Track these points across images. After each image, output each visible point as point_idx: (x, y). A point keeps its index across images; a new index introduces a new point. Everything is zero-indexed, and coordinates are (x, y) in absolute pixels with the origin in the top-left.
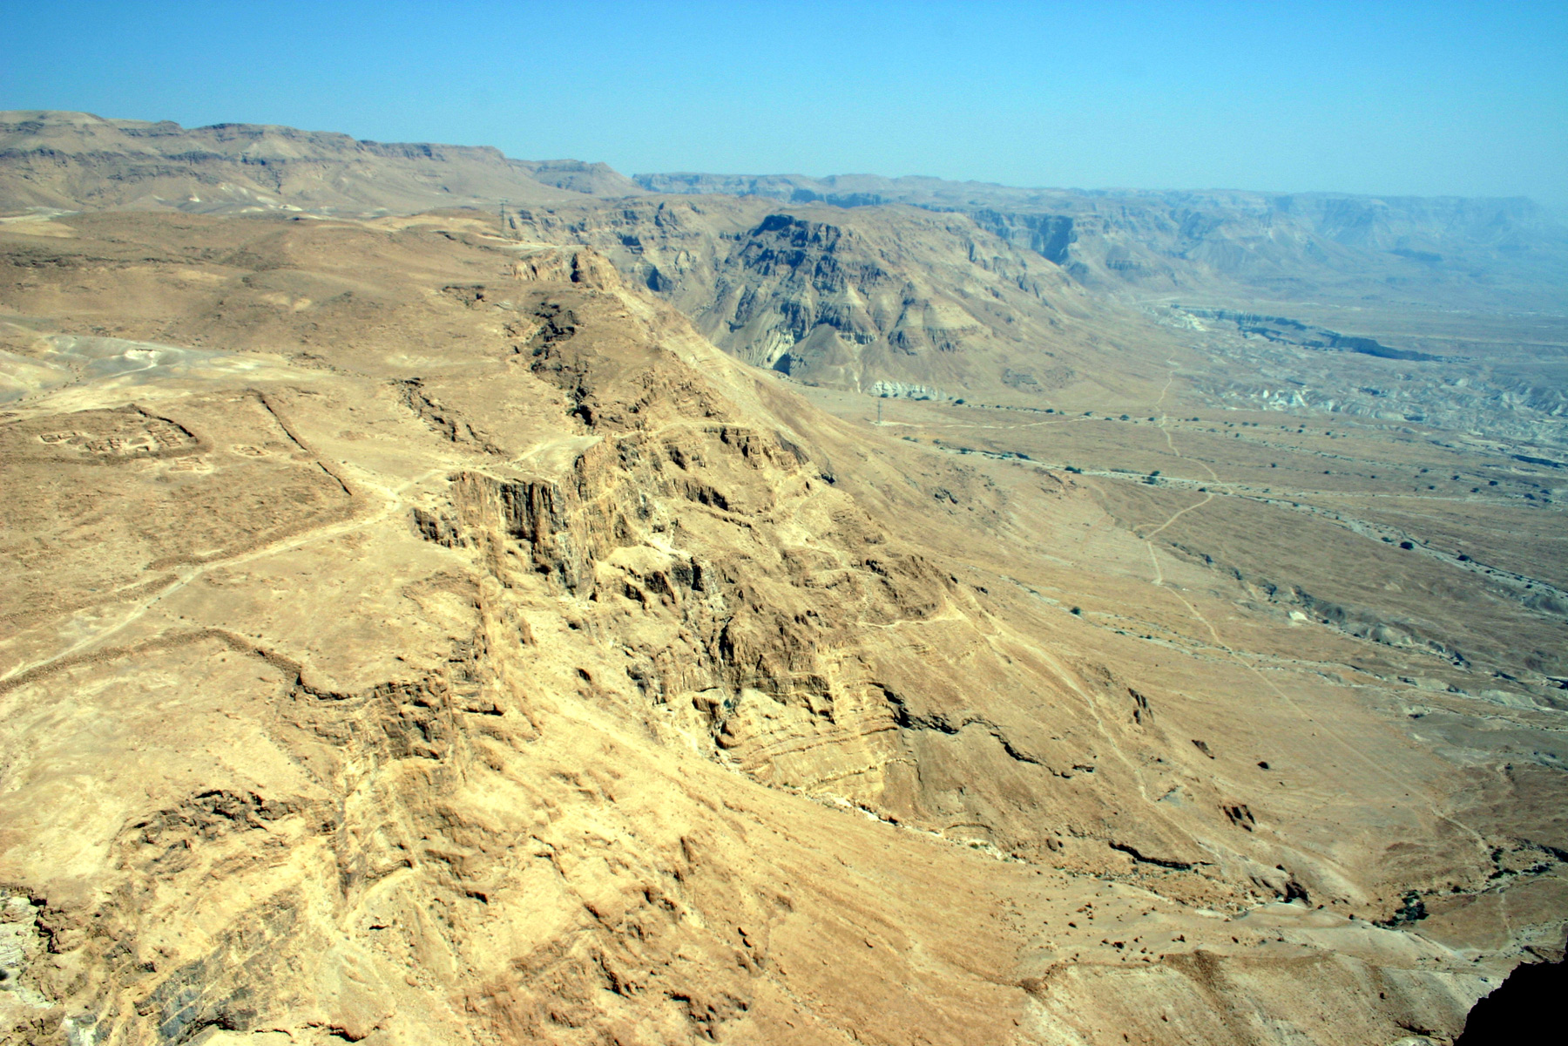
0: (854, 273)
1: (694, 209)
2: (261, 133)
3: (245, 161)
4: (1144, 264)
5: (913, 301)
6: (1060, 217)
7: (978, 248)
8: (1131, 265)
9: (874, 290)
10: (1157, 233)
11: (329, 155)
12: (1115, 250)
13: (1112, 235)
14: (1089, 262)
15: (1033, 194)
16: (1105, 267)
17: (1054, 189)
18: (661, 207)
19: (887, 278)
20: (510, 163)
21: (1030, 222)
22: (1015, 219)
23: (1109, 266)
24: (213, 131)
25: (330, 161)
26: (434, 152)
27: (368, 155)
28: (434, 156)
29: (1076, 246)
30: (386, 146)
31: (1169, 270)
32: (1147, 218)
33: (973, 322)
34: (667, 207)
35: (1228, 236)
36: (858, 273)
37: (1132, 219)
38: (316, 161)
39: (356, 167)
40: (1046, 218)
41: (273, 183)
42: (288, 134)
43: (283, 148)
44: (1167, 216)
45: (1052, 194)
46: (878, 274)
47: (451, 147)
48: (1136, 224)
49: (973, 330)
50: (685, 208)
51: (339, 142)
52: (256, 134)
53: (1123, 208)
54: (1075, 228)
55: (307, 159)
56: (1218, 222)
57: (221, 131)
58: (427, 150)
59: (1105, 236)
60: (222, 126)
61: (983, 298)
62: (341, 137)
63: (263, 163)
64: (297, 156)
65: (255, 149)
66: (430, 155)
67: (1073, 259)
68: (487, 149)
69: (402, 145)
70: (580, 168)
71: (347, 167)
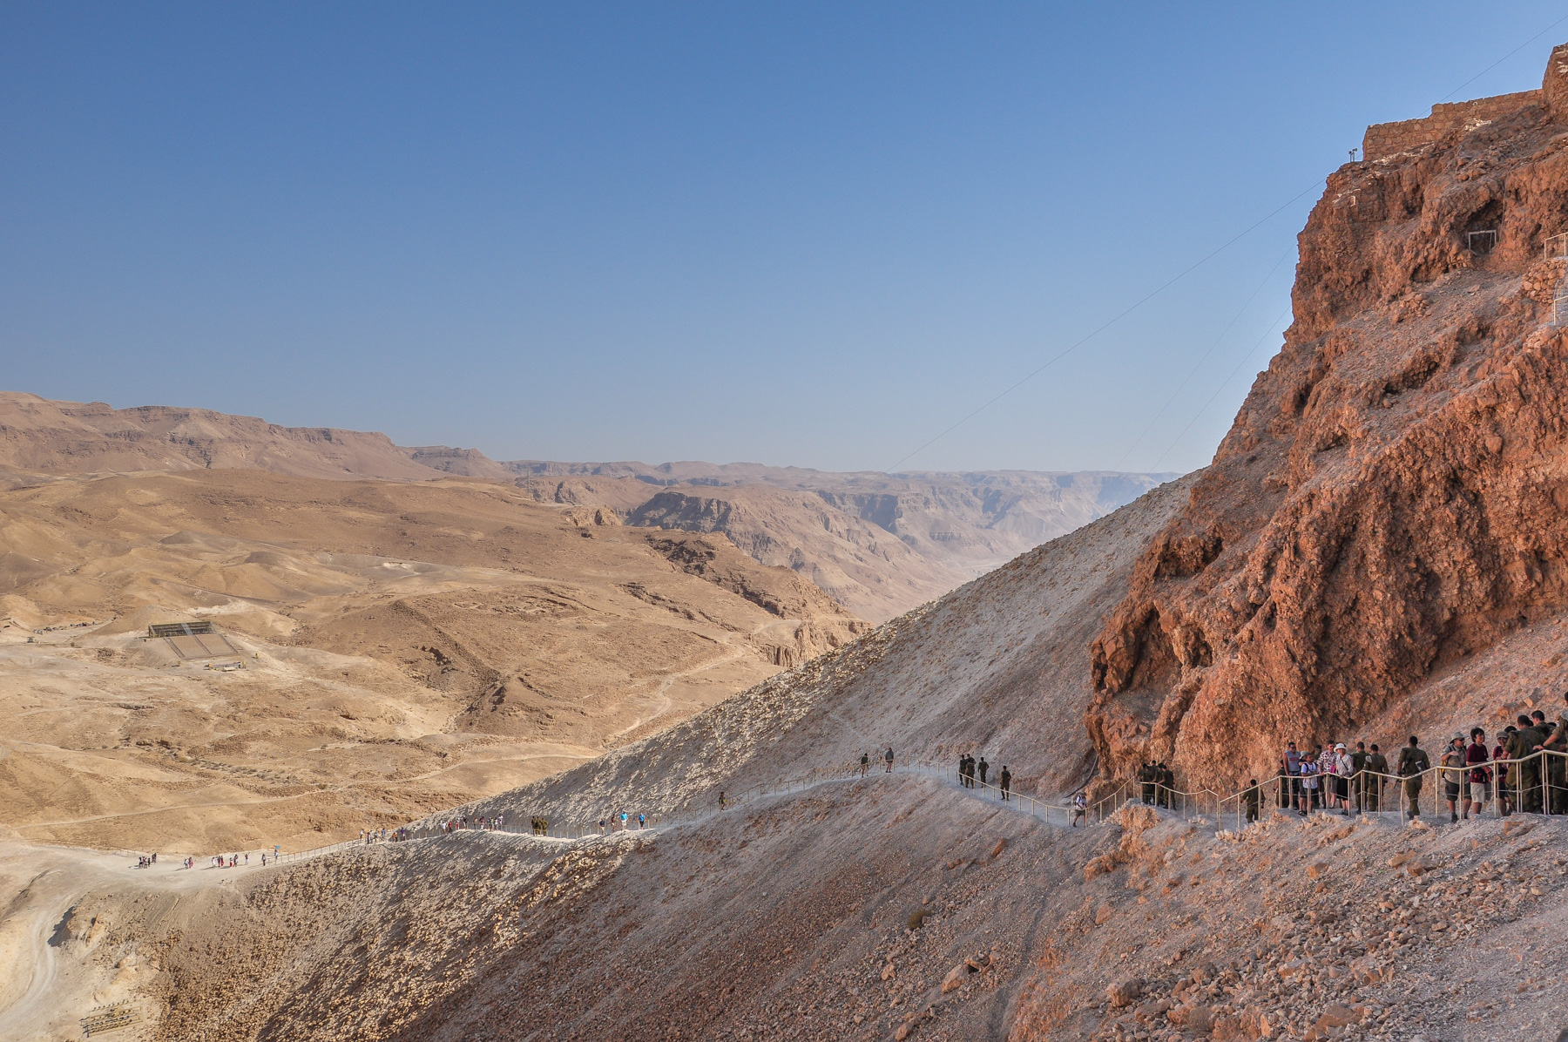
0: (747, 541)
1: (588, 488)
2: (187, 415)
3: (173, 440)
4: (964, 535)
5: (803, 564)
6: (885, 496)
7: (832, 521)
8: (952, 536)
9: (766, 556)
10: (965, 508)
11: (249, 436)
12: (937, 523)
13: (933, 510)
14: (916, 534)
15: (850, 478)
16: (929, 538)
17: (867, 473)
18: (561, 486)
19: (777, 545)
20: (398, 449)
21: (859, 500)
22: (845, 499)
23: (933, 538)
24: (138, 413)
25: (251, 441)
26: (334, 436)
27: (278, 437)
28: (333, 440)
29: (902, 520)
30: (290, 430)
31: (985, 539)
32: (954, 496)
33: (852, 582)
34: (566, 485)
35: (1028, 510)
36: (750, 541)
37: (941, 497)
38: (239, 441)
39: (272, 448)
40: (873, 496)
41: (202, 460)
42: (211, 417)
43: (209, 429)
44: (971, 494)
45: (866, 477)
46: (768, 541)
47: (349, 432)
48: (946, 502)
49: (856, 588)
50: (581, 487)
51: (255, 424)
52: (183, 416)
53: (933, 488)
54: (900, 505)
55: (230, 440)
56: (1018, 498)
57: (146, 413)
58: (326, 434)
59: (927, 511)
60: (147, 409)
61: (852, 561)
62: (256, 420)
63: (191, 442)
64: (221, 436)
65: (181, 430)
66: (330, 439)
67: (902, 532)
68: (376, 435)
69: (304, 430)
70: (455, 453)
71: (266, 447)
